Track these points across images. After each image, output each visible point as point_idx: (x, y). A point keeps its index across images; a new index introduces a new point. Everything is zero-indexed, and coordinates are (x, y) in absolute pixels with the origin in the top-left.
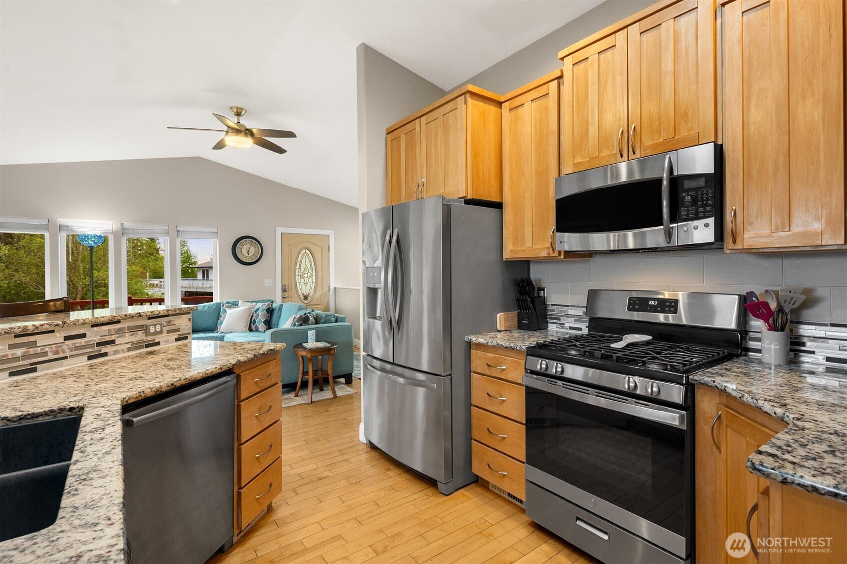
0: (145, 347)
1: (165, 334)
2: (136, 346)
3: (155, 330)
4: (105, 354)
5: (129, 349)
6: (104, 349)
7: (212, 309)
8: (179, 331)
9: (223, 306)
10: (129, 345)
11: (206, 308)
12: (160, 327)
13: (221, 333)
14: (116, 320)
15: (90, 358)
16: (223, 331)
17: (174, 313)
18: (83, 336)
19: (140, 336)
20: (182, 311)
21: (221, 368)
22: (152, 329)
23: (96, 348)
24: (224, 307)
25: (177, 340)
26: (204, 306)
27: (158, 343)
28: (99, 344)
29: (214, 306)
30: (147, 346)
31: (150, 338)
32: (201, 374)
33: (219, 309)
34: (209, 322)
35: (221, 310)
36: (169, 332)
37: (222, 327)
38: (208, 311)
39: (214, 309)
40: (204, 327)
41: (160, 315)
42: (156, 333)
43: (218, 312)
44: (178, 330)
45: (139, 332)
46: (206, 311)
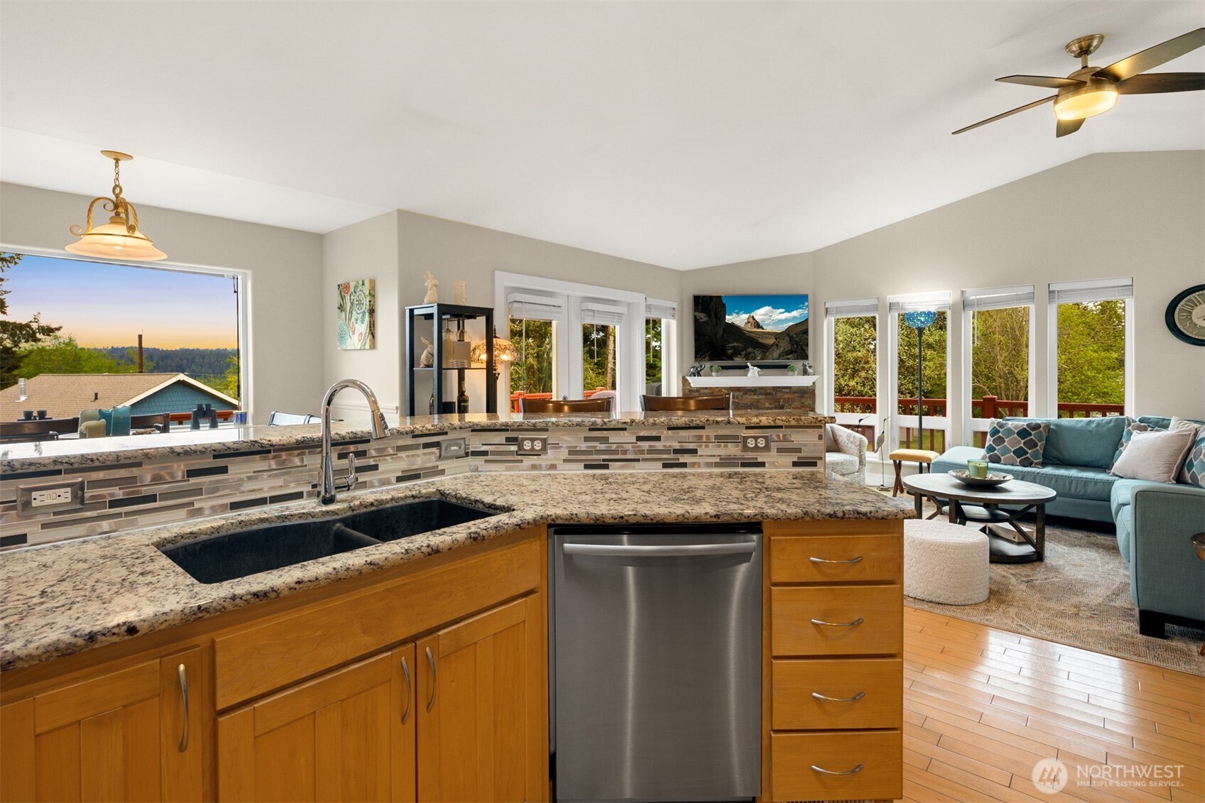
0: (741, 466)
1: (774, 452)
2: (725, 462)
3: (756, 445)
4: (684, 465)
5: (717, 465)
6: (683, 459)
7: (1105, 428)
8: (801, 452)
9: (1129, 425)
10: (717, 460)
11: (1094, 425)
12: (764, 442)
13: (1115, 475)
14: (694, 425)
15: (665, 466)
16: (1117, 473)
17: (787, 424)
18: (658, 439)
19: (733, 450)
20: (801, 423)
21: (716, 516)
22: (751, 443)
23: (672, 456)
24: (1130, 428)
25: (795, 464)
26: (1090, 421)
27: (762, 464)
28: (676, 451)
29: (1112, 424)
30: (744, 465)
31: (750, 455)
32: (673, 516)
33: (1121, 429)
34: (1096, 453)
35: (1124, 433)
36: (780, 450)
37: (1118, 464)
38: (1097, 431)
39: (1109, 429)
40: (1087, 459)
41: (761, 424)
42: (756, 448)
43: (1116, 438)
44: (799, 450)
45: (730, 444)
46: (1091, 431)
